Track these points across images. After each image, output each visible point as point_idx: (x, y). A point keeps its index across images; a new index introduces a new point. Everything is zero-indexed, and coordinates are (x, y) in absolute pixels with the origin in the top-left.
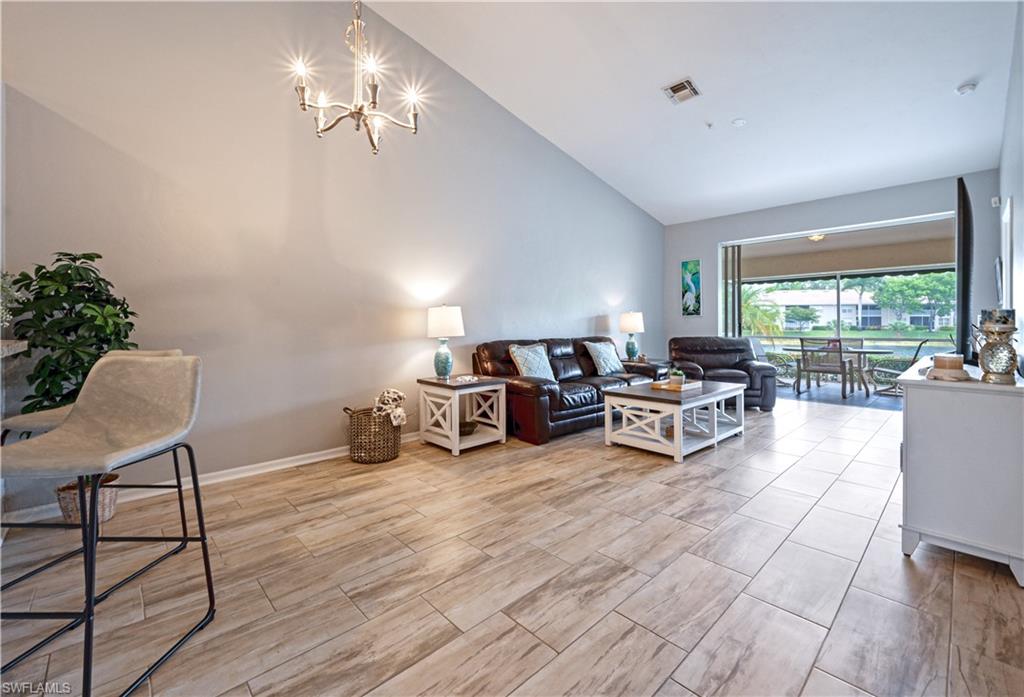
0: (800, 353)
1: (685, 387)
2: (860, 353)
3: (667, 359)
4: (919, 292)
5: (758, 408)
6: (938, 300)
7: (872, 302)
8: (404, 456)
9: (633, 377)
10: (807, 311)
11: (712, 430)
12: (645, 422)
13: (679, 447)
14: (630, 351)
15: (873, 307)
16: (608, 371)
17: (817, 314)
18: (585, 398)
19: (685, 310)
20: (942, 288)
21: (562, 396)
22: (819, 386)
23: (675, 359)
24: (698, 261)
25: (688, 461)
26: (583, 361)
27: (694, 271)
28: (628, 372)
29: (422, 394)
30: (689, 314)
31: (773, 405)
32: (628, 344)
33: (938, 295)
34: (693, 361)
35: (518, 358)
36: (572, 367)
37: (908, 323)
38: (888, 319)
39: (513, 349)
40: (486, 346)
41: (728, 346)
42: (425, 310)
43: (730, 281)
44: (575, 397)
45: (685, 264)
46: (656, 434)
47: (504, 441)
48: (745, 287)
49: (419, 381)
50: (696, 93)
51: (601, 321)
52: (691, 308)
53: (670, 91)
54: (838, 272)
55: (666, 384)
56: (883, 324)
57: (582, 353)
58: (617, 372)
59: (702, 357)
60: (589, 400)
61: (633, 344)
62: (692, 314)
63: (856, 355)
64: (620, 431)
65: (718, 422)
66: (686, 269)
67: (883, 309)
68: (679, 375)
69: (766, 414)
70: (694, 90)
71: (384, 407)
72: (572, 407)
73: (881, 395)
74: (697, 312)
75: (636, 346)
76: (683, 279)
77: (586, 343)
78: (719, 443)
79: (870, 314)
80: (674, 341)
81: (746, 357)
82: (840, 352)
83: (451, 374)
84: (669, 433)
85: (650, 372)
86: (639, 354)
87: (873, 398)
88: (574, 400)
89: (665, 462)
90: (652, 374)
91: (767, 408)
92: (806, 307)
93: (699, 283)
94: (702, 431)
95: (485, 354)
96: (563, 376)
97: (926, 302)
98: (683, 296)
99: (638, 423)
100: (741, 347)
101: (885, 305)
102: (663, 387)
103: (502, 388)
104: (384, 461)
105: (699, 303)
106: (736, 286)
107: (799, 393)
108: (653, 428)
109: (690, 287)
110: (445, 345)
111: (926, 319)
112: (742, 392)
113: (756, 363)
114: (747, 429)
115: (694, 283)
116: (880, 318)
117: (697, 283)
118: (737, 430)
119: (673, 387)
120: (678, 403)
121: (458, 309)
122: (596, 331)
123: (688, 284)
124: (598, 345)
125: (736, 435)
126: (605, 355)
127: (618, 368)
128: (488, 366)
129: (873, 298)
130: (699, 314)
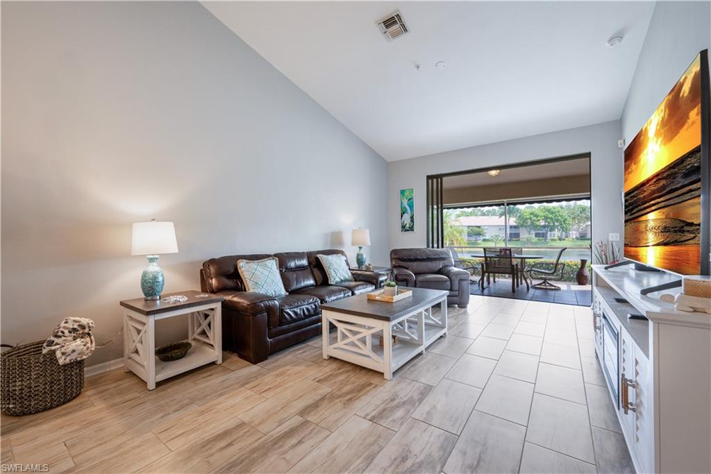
0: (484, 259)
1: (396, 298)
2: (522, 258)
3: (389, 266)
4: (539, 218)
5: (456, 306)
6: (549, 223)
7: (515, 224)
8: (88, 393)
9: (357, 286)
10: (480, 230)
11: (421, 337)
12: (359, 336)
13: (388, 361)
14: (360, 261)
15: (515, 227)
16: (338, 280)
17: (485, 231)
18: (308, 309)
19: (403, 227)
20: (551, 216)
21: (282, 311)
22: (495, 282)
23: (395, 267)
24: (413, 189)
25: (397, 376)
26: (316, 271)
27: (409, 197)
28: (356, 281)
29: (126, 318)
30: (406, 231)
31: (468, 303)
32: (358, 255)
33: (549, 220)
34: (407, 269)
35: (245, 273)
36: (306, 278)
37: (534, 236)
38: (524, 235)
39: (242, 264)
40: (212, 261)
41: (435, 255)
42: (129, 225)
43: (435, 207)
44: (298, 311)
45: (402, 192)
46: (367, 350)
47: (220, 362)
48: (445, 211)
49: (122, 304)
50: (406, 30)
51: (336, 237)
52: (408, 226)
53: (382, 24)
54: (505, 200)
55: (379, 295)
56: (521, 237)
57: (315, 264)
58: (346, 280)
59: (415, 264)
60: (312, 311)
61: (362, 255)
62: (408, 230)
63: (520, 260)
64: (336, 345)
65: (426, 324)
66: (404, 195)
67: (521, 228)
68: (392, 286)
69: (463, 310)
70: (403, 26)
71: (56, 340)
72: (293, 320)
73: (536, 288)
74: (411, 229)
75: (364, 257)
76: (402, 203)
77: (319, 256)
78: (426, 349)
79: (514, 231)
80: (394, 252)
81: (447, 264)
82: (511, 258)
83: (162, 293)
84: (379, 347)
85: (373, 280)
86: (367, 263)
87: (532, 291)
88: (296, 313)
89: (375, 380)
90: (375, 281)
91: (463, 305)
92: (479, 227)
93: (413, 206)
94: (412, 339)
95: (212, 269)
96: (294, 286)
97: (543, 224)
98: (402, 216)
99: (352, 338)
100: (444, 256)
101: (522, 226)
102: (377, 298)
103: (218, 306)
104: (45, 409)
105: (413, 222)
106: (440, 210)
107: (483, 289)
108: (365, 343)
109: (406, 210)
110: (155, 264)
111: (543, 233)
112: (445, 298)
113: (455, 269)
114: (450, 328)
115: (409, 206)
116: (519, 234)
117: (411, 207)
118: (441, 333)
119: (386, 298)
120: (387, 319)
121: (172, 224)
122: (332, 245)
123: (405, 207)
124: (330, 257)
125: (441, 337)
126: (335, 266)
127: (347, 277)
128: (214, 282)
129: (515, 222)
130: (413, 230)
